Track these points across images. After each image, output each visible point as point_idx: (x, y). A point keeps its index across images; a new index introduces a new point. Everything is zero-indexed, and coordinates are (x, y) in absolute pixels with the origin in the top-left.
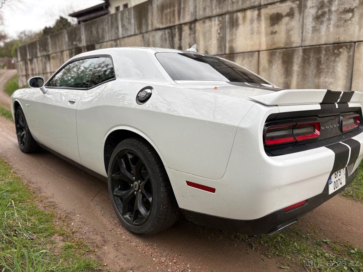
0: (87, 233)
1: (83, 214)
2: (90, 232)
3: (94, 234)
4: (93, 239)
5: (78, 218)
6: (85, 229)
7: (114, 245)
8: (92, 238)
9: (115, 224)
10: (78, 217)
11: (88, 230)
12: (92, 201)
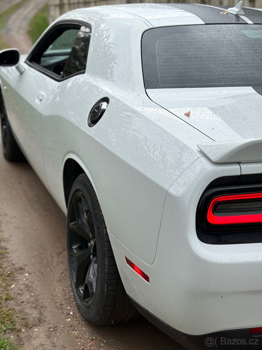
0: (24, 303)
1: (33, 274)
2: (28, 303)
3: (31, 307)
4: (27, 314)
5: (24, 278)
6: (26, 296)
7: (50, 328)
8: (27, 311)
9: (69, 298)
10: (25, 276)
11: (28, 299)
12: (58, 256)
